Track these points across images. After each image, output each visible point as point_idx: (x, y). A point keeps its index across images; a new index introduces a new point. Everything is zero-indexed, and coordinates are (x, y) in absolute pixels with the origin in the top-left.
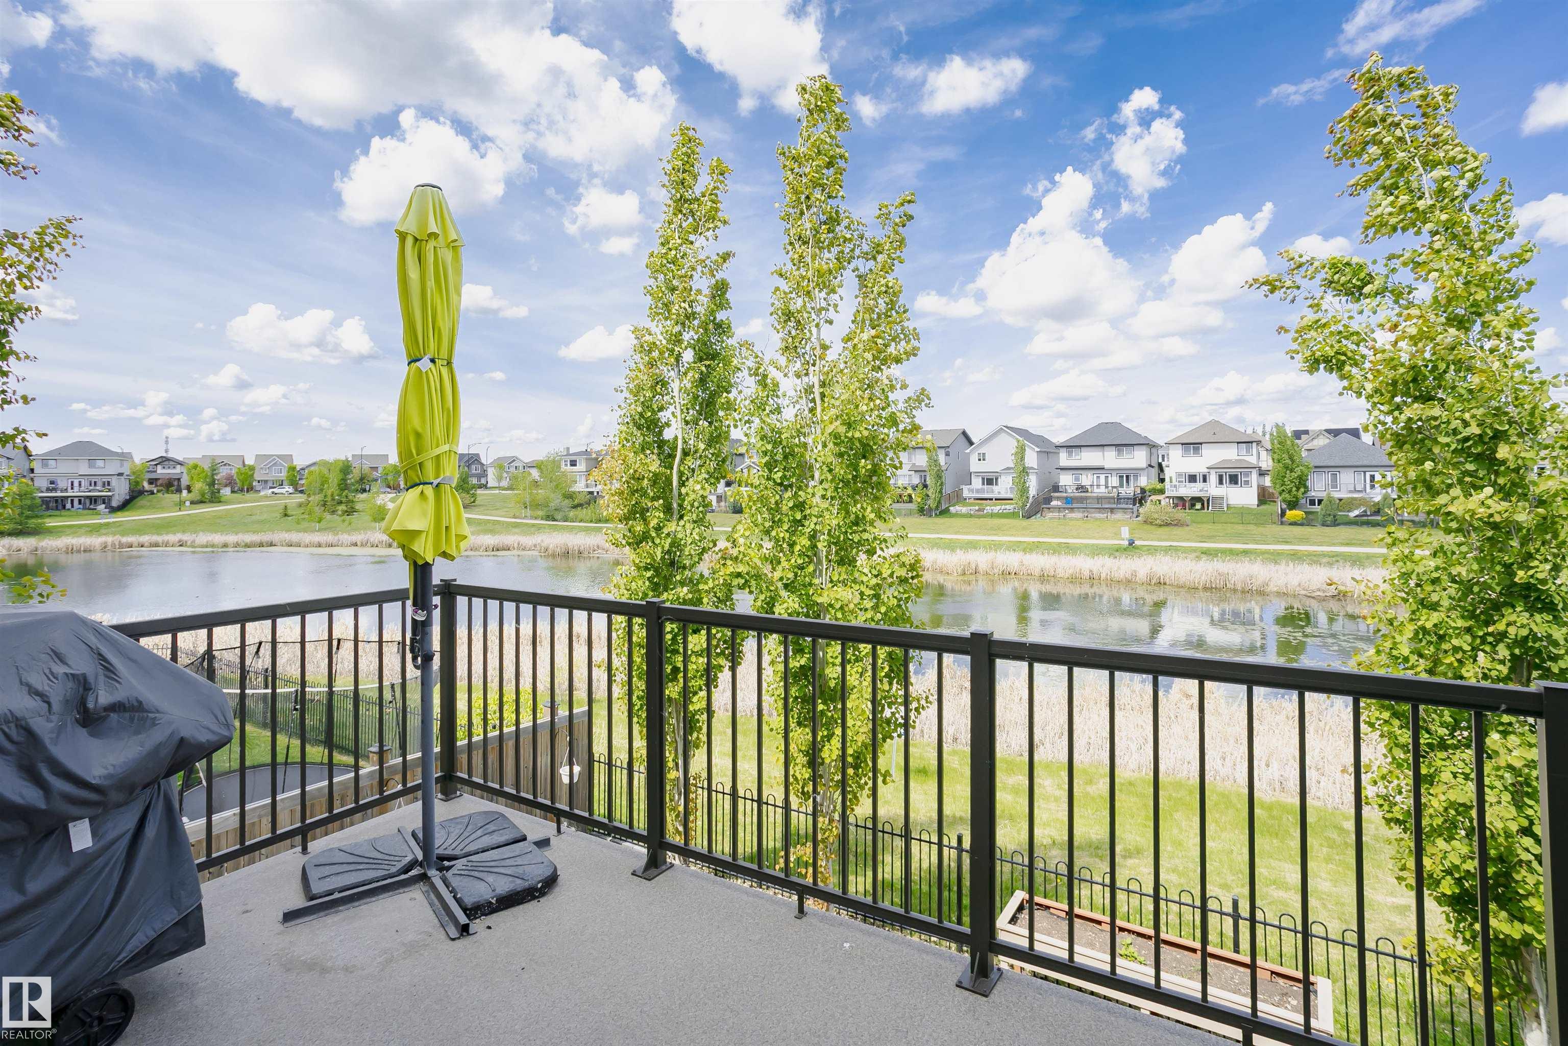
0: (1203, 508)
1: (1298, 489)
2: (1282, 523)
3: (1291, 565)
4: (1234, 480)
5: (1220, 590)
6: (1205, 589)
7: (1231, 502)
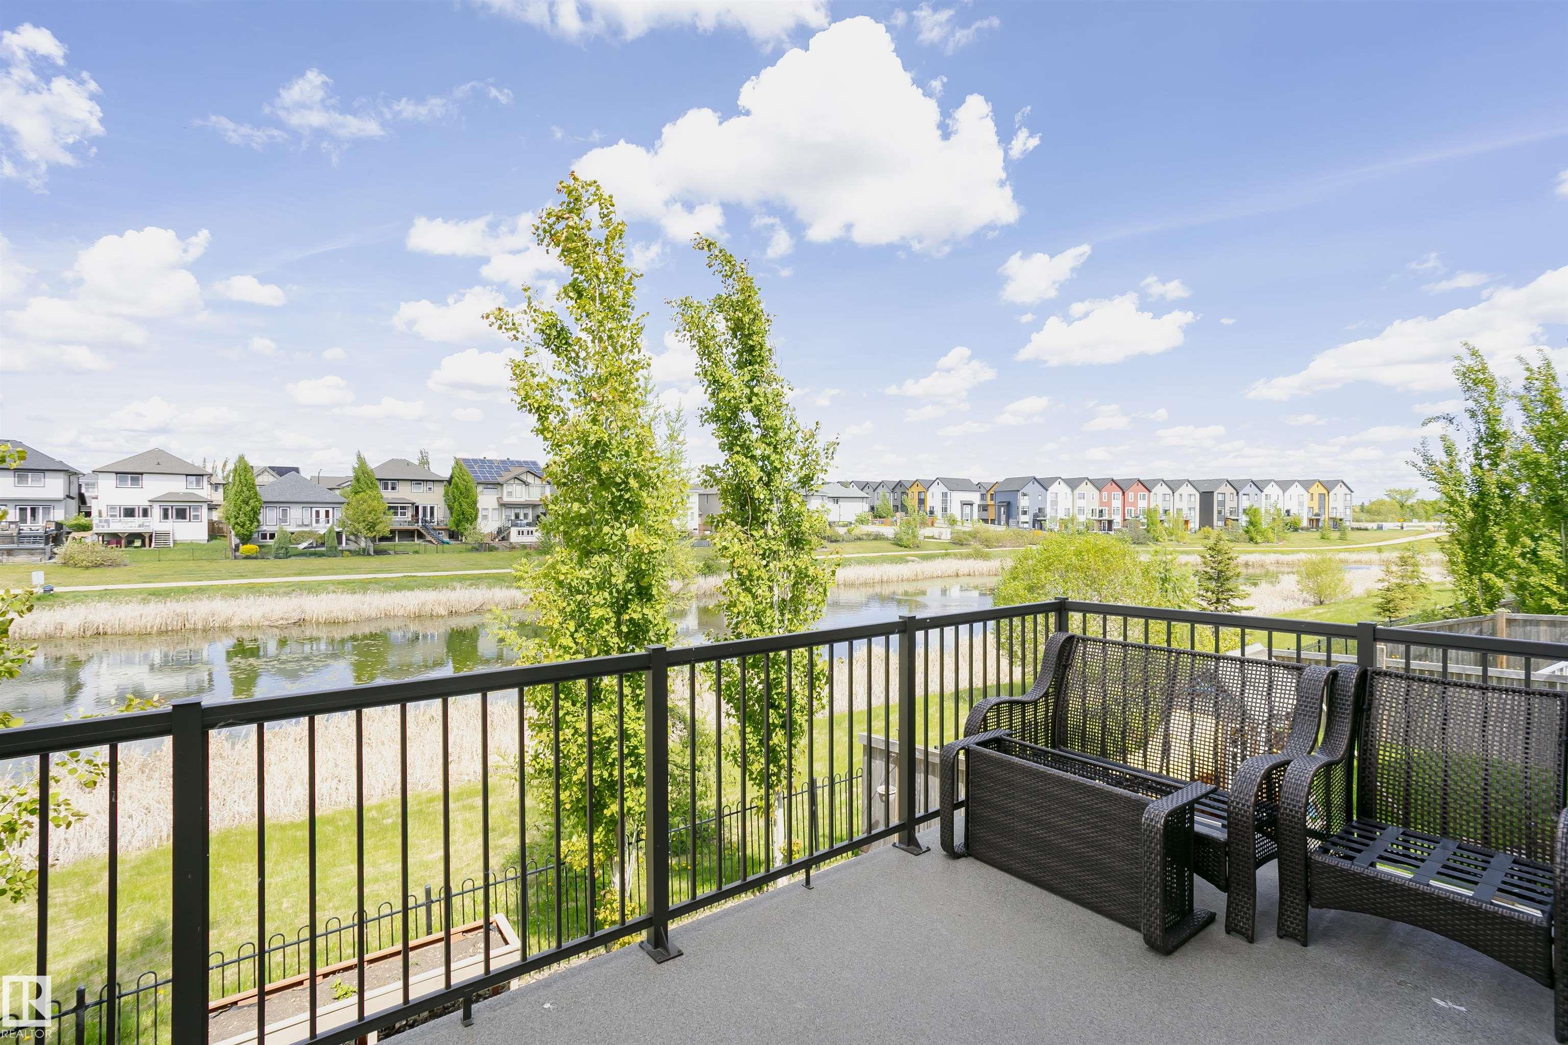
0: (143, 545)
1: (252, 522)
2: (236, 558)
3: (252, 598)
4: (181, 514)
5: (177, 632)
6: (160, 633)
7: (178, 538)
